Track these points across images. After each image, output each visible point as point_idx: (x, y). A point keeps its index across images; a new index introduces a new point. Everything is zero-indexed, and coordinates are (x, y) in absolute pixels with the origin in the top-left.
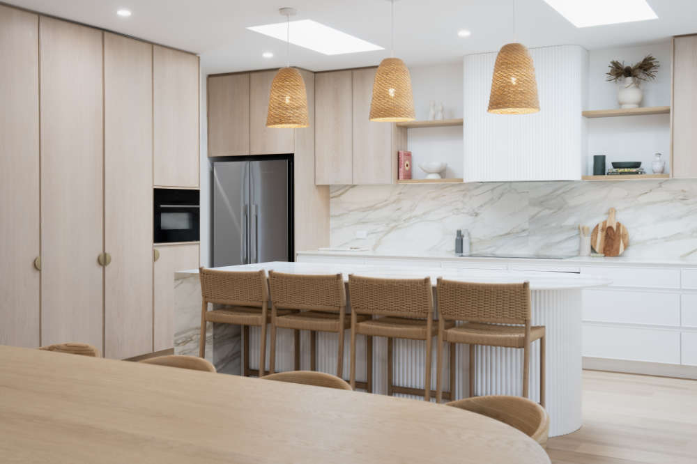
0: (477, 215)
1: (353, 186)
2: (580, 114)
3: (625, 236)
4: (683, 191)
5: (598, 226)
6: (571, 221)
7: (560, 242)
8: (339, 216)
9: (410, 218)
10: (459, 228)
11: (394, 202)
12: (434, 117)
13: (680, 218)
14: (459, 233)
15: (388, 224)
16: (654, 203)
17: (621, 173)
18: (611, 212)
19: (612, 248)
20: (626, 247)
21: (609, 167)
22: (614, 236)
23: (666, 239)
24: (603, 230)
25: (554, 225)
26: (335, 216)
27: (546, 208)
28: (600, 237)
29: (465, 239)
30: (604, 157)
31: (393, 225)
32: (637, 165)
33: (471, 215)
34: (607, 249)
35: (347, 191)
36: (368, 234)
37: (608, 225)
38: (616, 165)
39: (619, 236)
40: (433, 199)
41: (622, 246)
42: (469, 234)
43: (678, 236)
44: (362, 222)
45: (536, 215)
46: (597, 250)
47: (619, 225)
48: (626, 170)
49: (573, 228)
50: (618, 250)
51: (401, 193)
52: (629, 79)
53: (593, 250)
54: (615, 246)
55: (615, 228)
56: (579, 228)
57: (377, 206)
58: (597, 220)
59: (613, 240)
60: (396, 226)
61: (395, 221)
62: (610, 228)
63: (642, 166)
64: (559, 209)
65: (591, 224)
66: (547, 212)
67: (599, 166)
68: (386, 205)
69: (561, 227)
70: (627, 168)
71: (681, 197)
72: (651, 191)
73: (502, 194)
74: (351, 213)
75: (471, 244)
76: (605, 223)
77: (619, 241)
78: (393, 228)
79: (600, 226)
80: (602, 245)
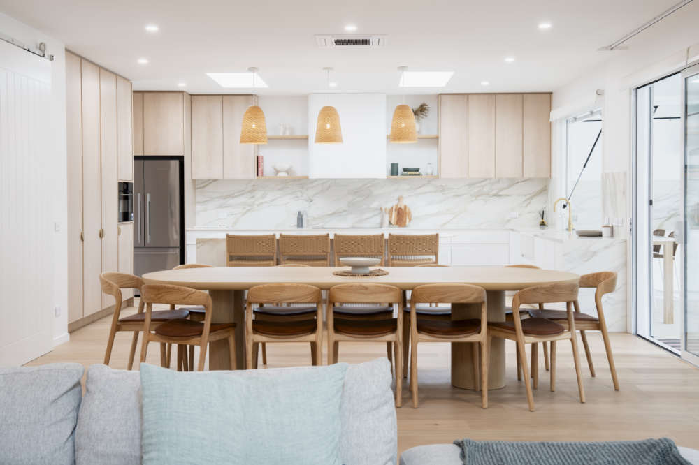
0: (311, 201)
1: (215, 180)
2: (386, 137)
3: (410, 213)
4: (442, 186)
5: (392, 207)
6: (375, 205)
7: (367, 218)
8: (204, 202)
9: (262, 203)
10: (299, 210)
11: (249, 192)
12: (284, 133)
13: (440, 202)
14: (300, 213)
15: (244, 208)
16: (426, 193)
17: (410, 175)
18: (399, 199)
19: (402, 221)
20: (410, 220)
21: (400, 170)
22: (403, 213)
23: (433, 215)
24: (395, 210)
25: (364, 207)
26: (199, 202)
27: (359, 196)
28: (394, 214)
29: (304, 217)
30: (397, 164)
31: (249, 208)
32: (417, 170)
33: (307, 201)
34: (399, 222)
35: (210, 184)
36: (228, 215)
37: (399, 207)
38: (405, 170)
39: (406, 213)
40: (279, 190)
41: (408, 220)
42: (307, 214)
43: (439, 213)
44: (221, 207)
45: (352, 201)
46: (392, 222)
47: (405, 207)
48: (413, 173)
49: (376, 209)
50: (405, 222)
51: (254, 186)
53: (390, 223)
54: (404, 220)
55: (403, 209)
56: (381, 209)
57: (236, 194)
58: (392, 204)
59: (402, 216)
60: (251, 209)
61: (250, 205)
62: (400, 209)
63: (420, 171)
64: (367, 197)
65: (389, 206)
66: (360, 199)
67: (394, 170)
68: (242, 195)
69: (369, 208)
70: (411, 171)
71: (441, 190)
72: (424, 185)
73: (329, 187)
74: (214, 199)
75: (308, 221)
76: (397, 205)
77: (406, 217)
78: (249, 210)
79: (394, 208)
80: (396, 220)
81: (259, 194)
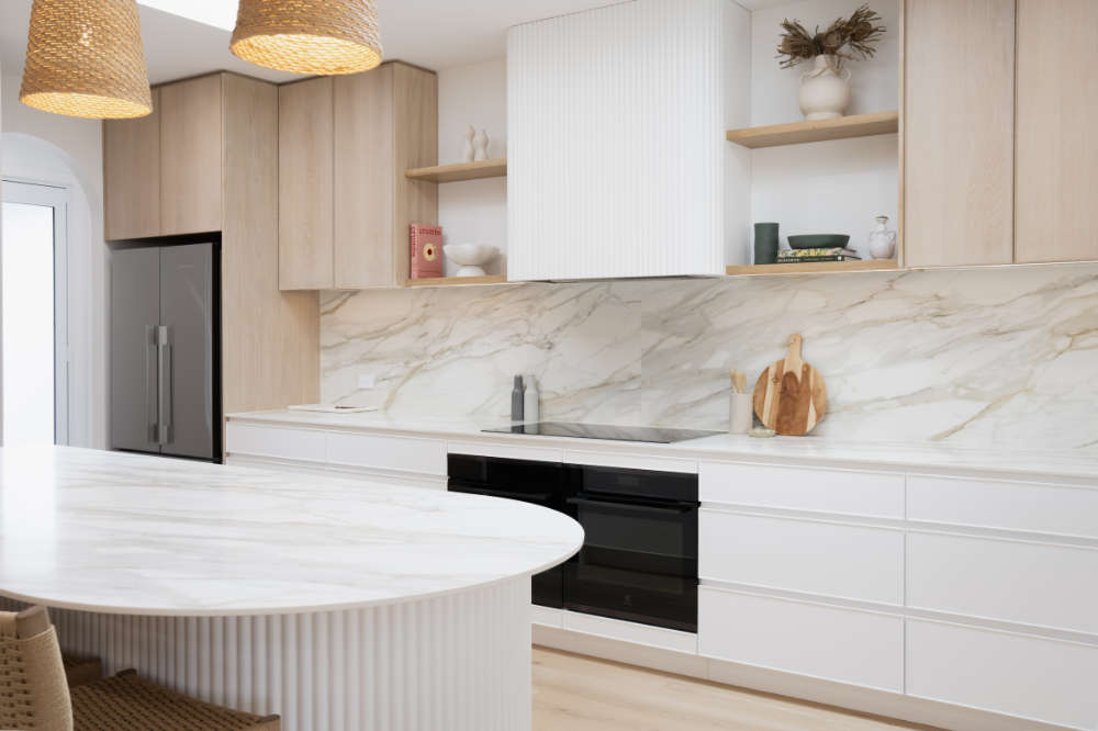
0: (551, 346)
1: (354, 293)
2: (723, 136)
3: (819, 391)
4: (938, 298)
5: (767, 370)
6: (718, 360)
7: (696, 403)
8: (335, 346)
9: (442, 352)
10: (517, 372)
11: (417, 322)
13: (930, 356)
14: (519, 381)
15: (407, 363)
16: (876, 323)
18: (793, 342)
19: (794, 418)
20: (822, 415)
21: (785, 249)
22: (798, 392)
23: (904, 400)
24: (776, 379)
25: (686, 367)
26: (326, 348)
27: (674, 334)
28: (771, 394)
29: (529, 393)
30: (774, 228)
31: (415, 364)
32: (840, 241)
33: (541, 347)
34: (785, 418)
35: (345, 301)
36: (377, 381)
37: (786, 370)
38: (797, 243)
39: (808, 391)
40: (478, 316)
41: (812, 414)
42: (537, 385)
43: (925, 395)
44: (368, 359)
45: (654, 347)
46: (765, 421)
47: (807, 369)
48: (813, 253)
49: (721, 375)
50: (804, 420)
51: (427, 305)
52: (821, 60)
53: (757, 420)
54: (799, 414)
55: (799, 376)
56: (732, 376)
57: (391, 328)
58: (766, 359)
59: (795, 400)
60: (421, 366)
61: (417, 357)
62: (791, 375)
63: (851, 244)
64: (696, 337)
65: (754, 368)
66: (676, 341)
67: (766, 244)
68: (403, 329)
69: (700, 372)
70: (815, 247)
71: (932, 311)
72: (871, 297)
73: (594, 307)
74: (352, 341)
75: (540, 403)
76: (781, 364)
77: (808, 401)
78: (414, 372)
79: (772, 371)
80: (775, 413)
81: (436, 325)
